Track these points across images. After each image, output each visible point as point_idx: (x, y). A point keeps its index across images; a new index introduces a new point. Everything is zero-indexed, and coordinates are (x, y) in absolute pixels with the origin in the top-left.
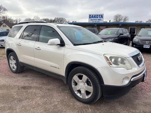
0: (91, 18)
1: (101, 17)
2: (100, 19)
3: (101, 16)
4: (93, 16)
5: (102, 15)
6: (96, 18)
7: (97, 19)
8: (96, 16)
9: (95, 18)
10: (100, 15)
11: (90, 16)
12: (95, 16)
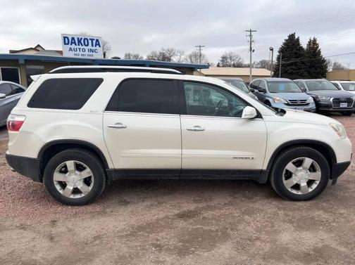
0: (69, 46)
1: (96, 45)
2: (94, 48)
3: (94, 42)
4: (73, 39)
5: (97, 40)
6: (84, 47)
7: (86, 48)
8: (82, 41)
9: (80, 47)
10: (92, 40)
11: (65, 38)
12: (79, 41)
